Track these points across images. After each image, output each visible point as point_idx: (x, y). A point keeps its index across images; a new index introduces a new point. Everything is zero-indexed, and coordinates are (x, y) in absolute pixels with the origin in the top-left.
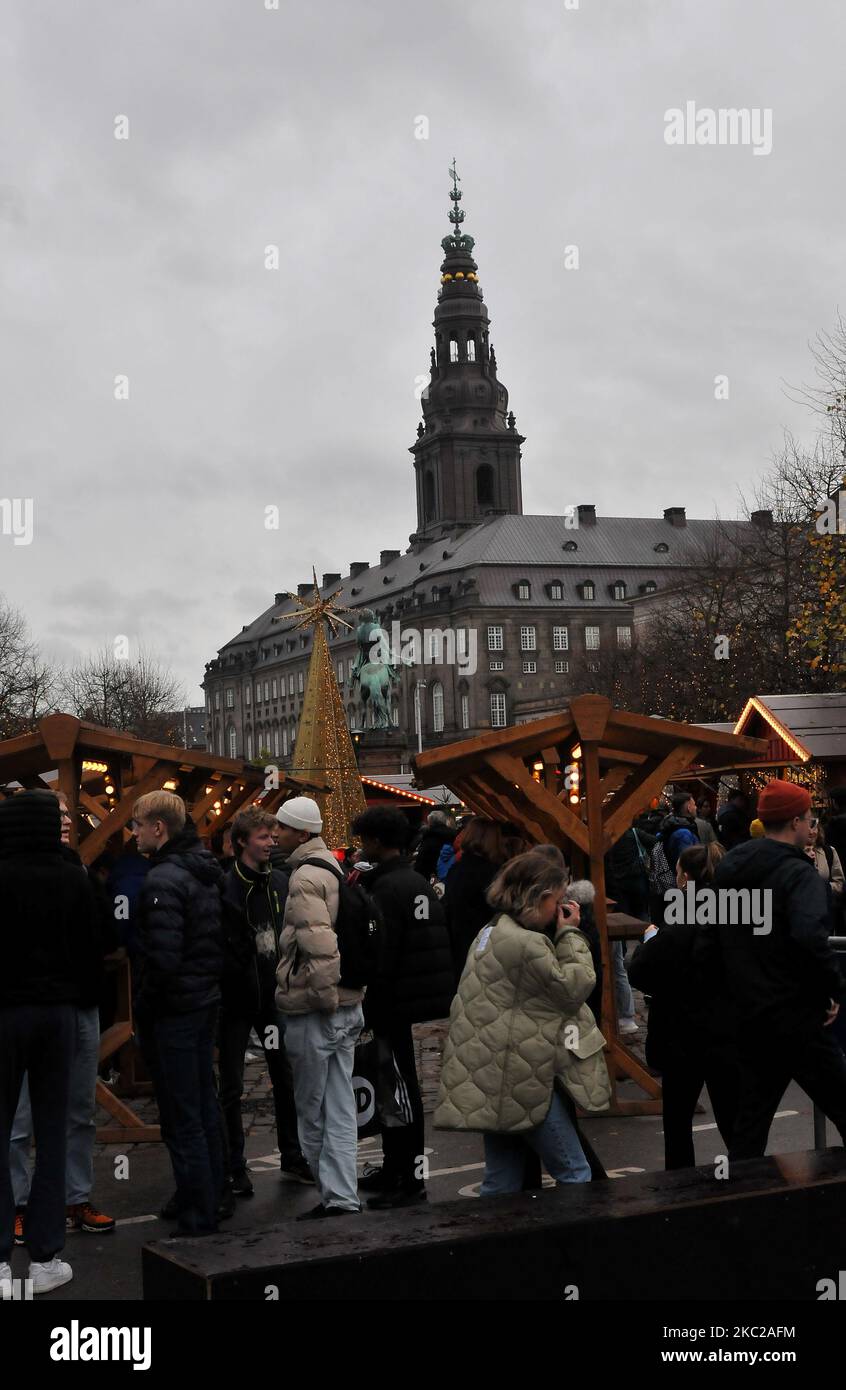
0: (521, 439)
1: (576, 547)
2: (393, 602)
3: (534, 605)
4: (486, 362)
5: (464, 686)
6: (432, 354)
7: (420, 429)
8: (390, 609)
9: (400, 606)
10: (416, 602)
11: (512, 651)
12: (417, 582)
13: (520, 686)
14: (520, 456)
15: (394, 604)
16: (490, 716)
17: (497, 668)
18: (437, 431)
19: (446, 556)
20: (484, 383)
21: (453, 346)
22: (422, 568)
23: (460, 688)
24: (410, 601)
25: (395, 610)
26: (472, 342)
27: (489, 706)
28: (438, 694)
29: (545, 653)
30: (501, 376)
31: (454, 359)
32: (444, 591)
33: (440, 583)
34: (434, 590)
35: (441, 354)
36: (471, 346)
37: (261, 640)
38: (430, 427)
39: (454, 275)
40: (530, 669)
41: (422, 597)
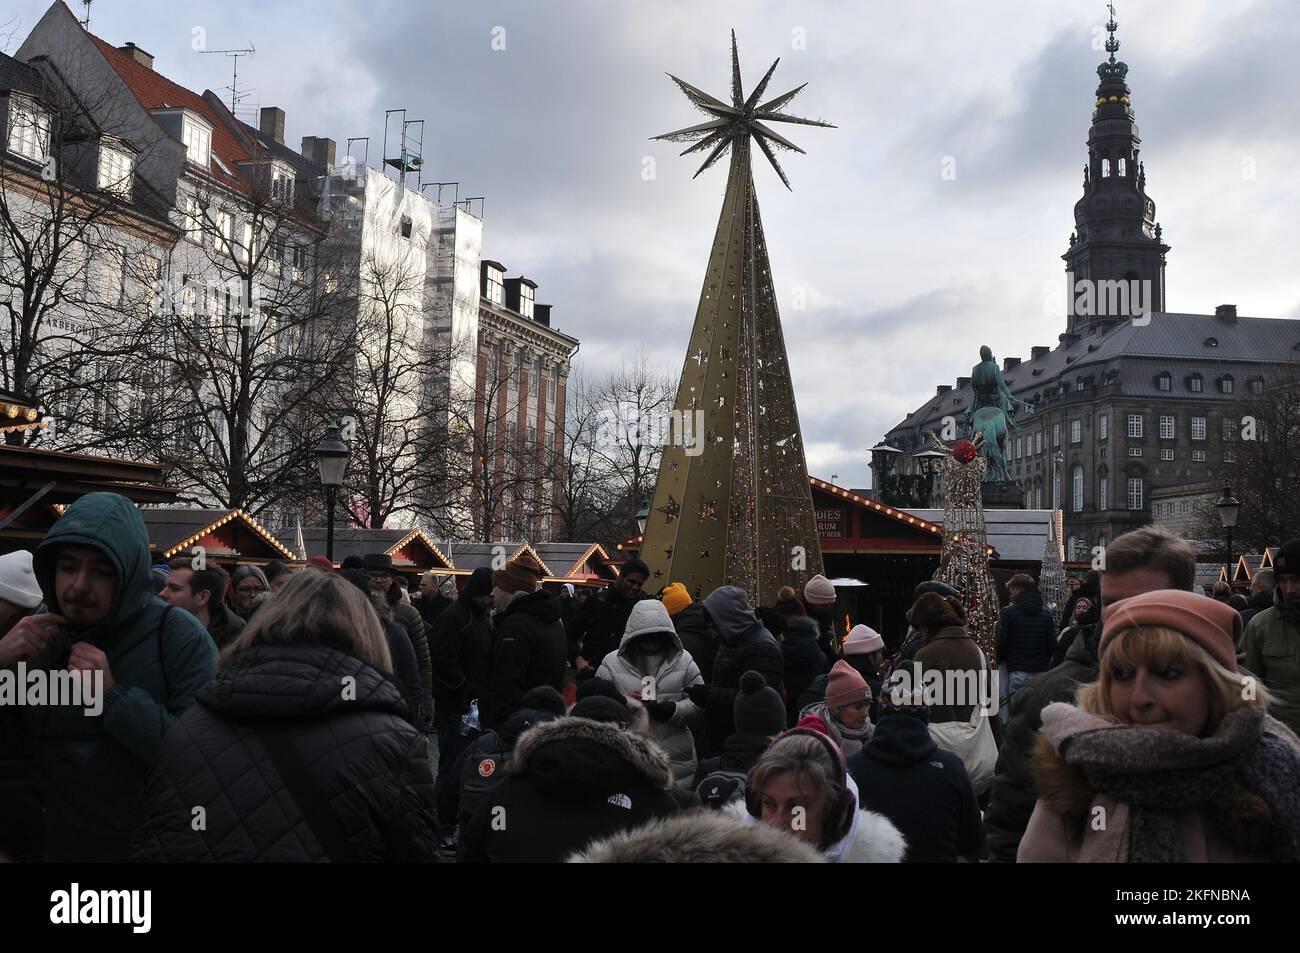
0: (1166, 249)
1: (1216, 342)
2: (1041, 391)
3: (1173, 395)
4: (1135, 176)
5: (1103, 469)
6: (1086, 170)
7: (1073, 239)
8: (1037, 397)
9: (1046, 395)
10: (1061, 390)
11: (1151, 438)
12: (1063, 373)
13: (1157, 472)
14: (1165, 263)
15: (1041, 393)
16: (1127, 499)
17: (1136, 453)
18: (1088, 240)
19: (1091, 349)
20: (1133, 196)
21: (1106, 165)
22: (1069, 360)
23: (1099, 471)
24: (1055, 390)
25: (1042, 398)
26: (1123, 160)
27: (1127, 488)
28: (1079, 477)
29: (1183, 442)
30: (1148, 191)
31: (1105, 174)
32: (1088, 381)
33: (1084, 373)
34: (1079, 380)
35: (1094, 170)
36: (1122, 164)
37: (922, 426)
38: (1082, 236)
39: (1108, 99)
40: (1168, 455)
41: (1067, 386)
